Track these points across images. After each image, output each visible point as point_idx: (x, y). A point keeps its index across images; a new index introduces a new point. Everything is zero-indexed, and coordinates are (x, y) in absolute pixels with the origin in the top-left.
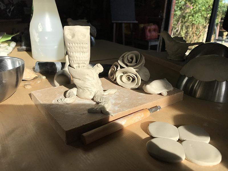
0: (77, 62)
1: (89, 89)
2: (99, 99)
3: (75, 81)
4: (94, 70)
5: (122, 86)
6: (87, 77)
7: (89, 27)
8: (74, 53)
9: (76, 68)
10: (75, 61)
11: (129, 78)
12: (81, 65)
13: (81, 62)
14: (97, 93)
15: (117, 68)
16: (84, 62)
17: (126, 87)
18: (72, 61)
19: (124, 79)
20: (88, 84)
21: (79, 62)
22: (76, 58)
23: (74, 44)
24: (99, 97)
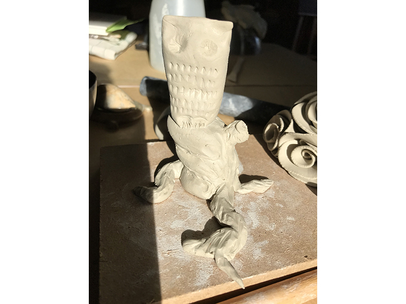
0: (186, 111)
1: (205, 177)
2: (221, 213)
4: (226, 134)
5: (287, 172)
6: (204, 151)
8: (182, 90)
9: (181, 127)
10: (181, 110)
11: (307, 154)
12: (193, 121)
13: (196, 114)
14: (221, 191)
16: (202, 115)
17: (296, 175)
18: (176, 108)
19: (298, 154)
20: (203, 167)
21: (191, 113)
22: (183, 103)
23: (182, 68)
24: (222, 208)
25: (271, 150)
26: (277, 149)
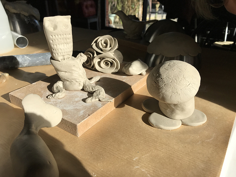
0: (62, 54)
1: (77, 80)
2: (91, 89)
3: (61, 74)
4: (78, 60)
5: (102, 72)
6: (73, 68)
7: (70, 16)
8: (58, 45)
9: (61, 61)
10: (59, 54)
11: (106, 63)
12: (66, 57)
13: (66, 54)
14: (86, 83)
15: (93, 55)
16: (68, 54)
17: (106, 72)
18: (57, 54)
19: (102, 64)
20: (75, 75)
21: (64, 54)
22: (60, 50)
23: (57, 36)
24: (90, 87)
25: (90, 68)
26: (94, 66)
